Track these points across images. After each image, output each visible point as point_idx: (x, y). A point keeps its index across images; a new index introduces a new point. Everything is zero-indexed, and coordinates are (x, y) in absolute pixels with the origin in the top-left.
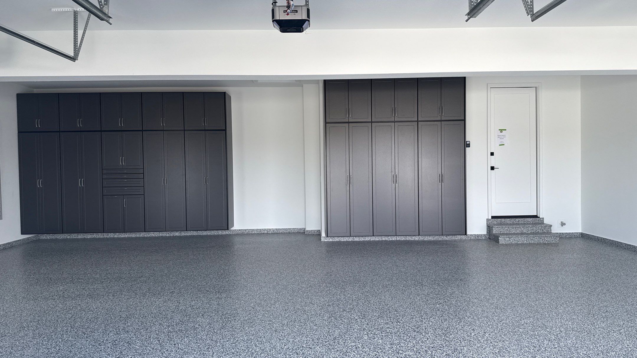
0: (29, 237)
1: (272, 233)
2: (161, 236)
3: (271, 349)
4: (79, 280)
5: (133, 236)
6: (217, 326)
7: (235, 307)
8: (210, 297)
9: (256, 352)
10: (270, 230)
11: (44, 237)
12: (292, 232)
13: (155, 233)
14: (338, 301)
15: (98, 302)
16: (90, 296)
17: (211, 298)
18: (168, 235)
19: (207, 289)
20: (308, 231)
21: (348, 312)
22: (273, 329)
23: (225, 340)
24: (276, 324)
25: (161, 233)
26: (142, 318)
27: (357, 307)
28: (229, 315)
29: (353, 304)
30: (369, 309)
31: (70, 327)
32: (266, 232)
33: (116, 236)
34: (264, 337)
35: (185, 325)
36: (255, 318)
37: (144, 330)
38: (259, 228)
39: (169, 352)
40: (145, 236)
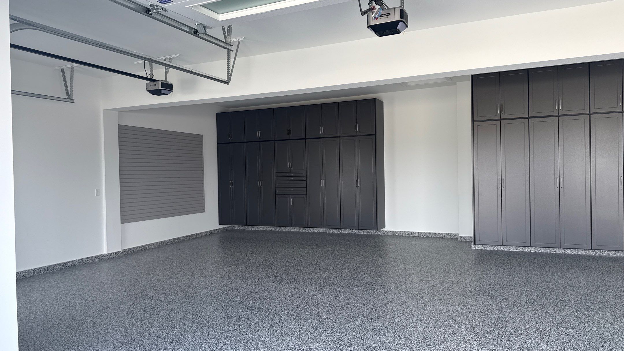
0: (225, 228)
1: (423, 237)
2: (322, 232)
3: (360, 345)
4: (242, 264)
5: (300, 231)
6: (324, 316)
7: (348, 301)
8: (332, 289)
9: (344, 345)
10: (421, 233)
11: (236, 228)
12: (445, 237)
13: (317, 229)
14: (453, 310)
15: (246, 283)
16: (243, 278)
17: (333, 291)
18: (327, 232)
19: (334, 282)
20: (461, 237)
21: (458, 323)
22: (372, 327)
23: (324, 330)
24: (377, 323)
25: (322, 229)
26: (270, 300)
27: (471, 319)
28: (340, 308)
29: (467, 316)
30: (483, 323)
31: (216, 301)
32: (417, 235)
33: (287, 230)
34: (359, 333)
35: (299, 310)
36: (361, 314)
37: (265, 310)
38: (410, 231)
39: (274, 332)
40: (310, 231)
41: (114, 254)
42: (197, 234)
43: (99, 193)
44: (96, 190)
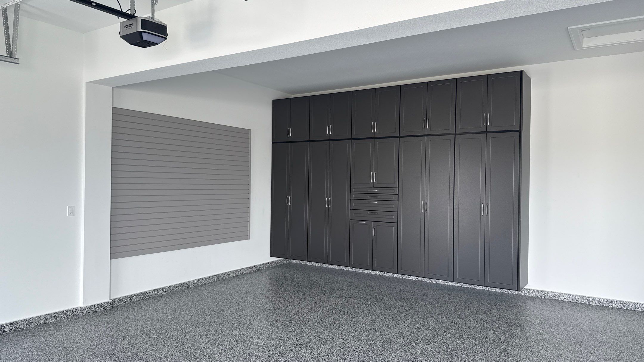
0: (279, 260)
11: (293, 261)
13: (414, 277)
41: (96, 307)
42: (236, 271)
43: (73, 211)
44: (68, 207)
